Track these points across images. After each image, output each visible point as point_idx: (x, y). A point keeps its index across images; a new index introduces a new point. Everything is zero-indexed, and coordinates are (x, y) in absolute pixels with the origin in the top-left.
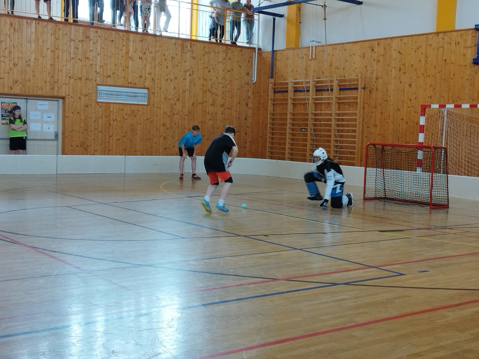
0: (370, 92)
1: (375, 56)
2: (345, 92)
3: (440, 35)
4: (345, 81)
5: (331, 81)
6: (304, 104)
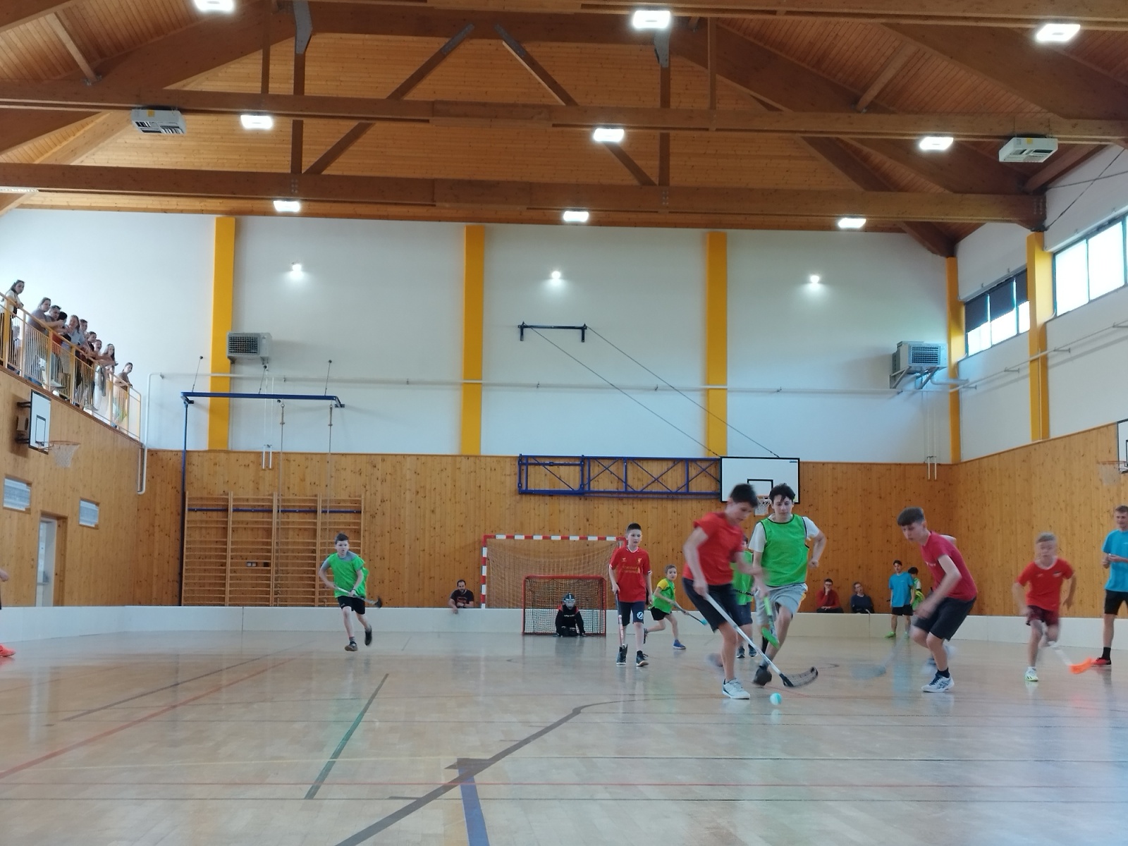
1: (379, 473)
2: (330, 514)
4: (331, 501)
5: (304, 501)
6: (252, 529)
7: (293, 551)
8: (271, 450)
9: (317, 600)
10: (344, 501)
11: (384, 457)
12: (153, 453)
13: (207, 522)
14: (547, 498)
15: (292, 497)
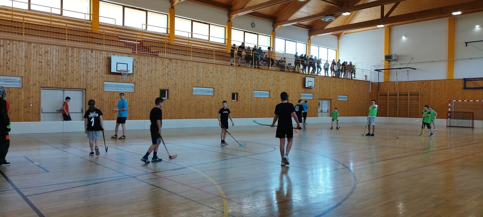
0: (423, 96)
1: (424, 85)
2: (412, 96)
3: (450, 80)
4: (412, 92)
5: (405, 93)
6: (394, 99)
7: (403, 104)
8: (398, 81)
9: (408, 116)
10: (415, 92)
11: (425, 81)
12: (372, 83)
13: (384, 98)
14: (473, 90)
15: (403, 92)
